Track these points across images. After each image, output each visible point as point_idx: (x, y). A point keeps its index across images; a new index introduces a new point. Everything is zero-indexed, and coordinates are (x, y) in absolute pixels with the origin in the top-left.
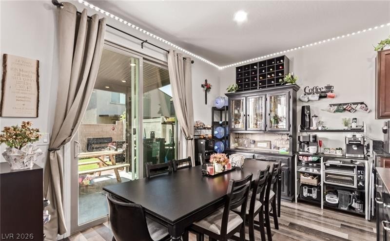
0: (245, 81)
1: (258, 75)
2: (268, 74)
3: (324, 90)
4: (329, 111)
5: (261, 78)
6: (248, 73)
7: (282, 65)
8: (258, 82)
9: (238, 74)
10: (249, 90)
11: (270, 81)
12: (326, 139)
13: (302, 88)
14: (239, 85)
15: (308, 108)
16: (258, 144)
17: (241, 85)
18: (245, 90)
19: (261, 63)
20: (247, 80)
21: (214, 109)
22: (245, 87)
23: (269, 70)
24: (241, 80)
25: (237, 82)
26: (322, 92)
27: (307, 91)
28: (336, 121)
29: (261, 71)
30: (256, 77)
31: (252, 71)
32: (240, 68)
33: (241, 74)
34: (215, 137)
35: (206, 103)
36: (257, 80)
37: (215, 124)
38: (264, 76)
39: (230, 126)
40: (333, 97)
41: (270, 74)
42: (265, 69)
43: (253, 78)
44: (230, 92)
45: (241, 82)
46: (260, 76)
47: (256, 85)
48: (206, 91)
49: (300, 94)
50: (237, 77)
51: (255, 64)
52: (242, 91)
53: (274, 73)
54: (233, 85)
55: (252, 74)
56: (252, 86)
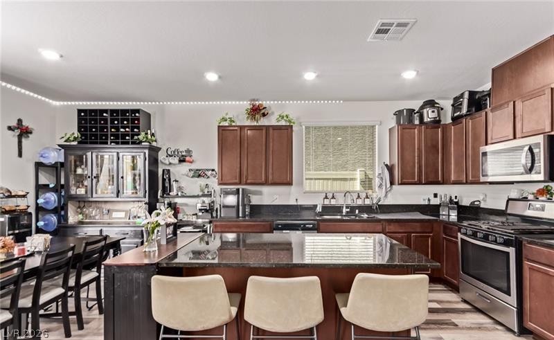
0: (91, 131)
1: (109, 125)
2: (122, 127)
3: (184, 154)
4: (187, 176)
5: (113, 130)
6: (96, 120)
7: (138, 120)
8: (109, 136)
9: (80, 119)
10: (96, 143)
11: (124, 136)
12: (186, 205)
13: (164, 149)
14: (82, 135)
15: (169, 171)
16: (114, 213)
17: (86, 136)
18: (91, 143)
19: (113, 111)
20: (94, 130)
21: (39, 165)
22: (91, 139)
23: (122, 123)
24: (86, 128)
25: (79, 130)
26: (183, 156)
27: (169, 153)
28: (194, 186)
29: (112, 122)
30: (107, 128)
31: (101, 120)
32: (85, 111)
33: (86, 120)
34: (42, 207)
35: (20, 155)
36: (107, 131)
37: (40, 188)
38: (117, 129)
39: (68, 191)
40: (191, 162)
41: (124, 128)
42: (117, 120)
43: (102, 129)
44: (68, 144)
45: (86, 131)
46: (112, 128)
47: (107, 139)
48: (20, 137)
49: (161, 156)
50: (79, 123)
51: (106, 111)
52: (86, 143)
53: (128, 127)
54: (73, 134)
55: (100, 123)
56: (101, 139)
